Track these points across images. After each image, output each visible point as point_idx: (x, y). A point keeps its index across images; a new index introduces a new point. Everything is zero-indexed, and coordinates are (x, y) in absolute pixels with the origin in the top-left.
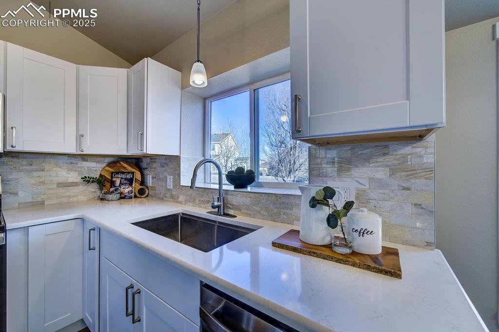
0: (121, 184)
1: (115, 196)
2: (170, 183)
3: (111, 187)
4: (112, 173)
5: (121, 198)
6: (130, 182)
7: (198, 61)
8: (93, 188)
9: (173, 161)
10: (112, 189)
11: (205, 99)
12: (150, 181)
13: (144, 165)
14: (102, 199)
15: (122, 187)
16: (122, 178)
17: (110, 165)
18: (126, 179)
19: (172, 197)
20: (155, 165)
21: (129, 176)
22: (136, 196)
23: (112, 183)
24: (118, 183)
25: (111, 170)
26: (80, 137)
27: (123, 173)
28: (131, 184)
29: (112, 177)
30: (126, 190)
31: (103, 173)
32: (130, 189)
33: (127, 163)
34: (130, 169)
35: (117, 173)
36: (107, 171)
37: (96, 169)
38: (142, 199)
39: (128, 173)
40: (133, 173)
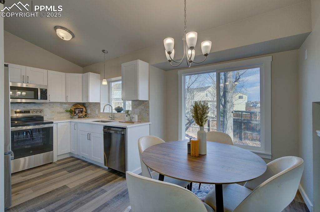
0: (78, 113)
1: (77, 117)
2: (97, 112)
5: (79, 118)
6: (82, 112)
7: (105, 78)
8: (69, 113)
9: (98, 104)
10: (75, 115)
11: (109, 82)
12: (89, 111)
13: (86, 106)
14: (72, 118)
17: (74, 106)
18: (80, 111)
19: (97, 116)
20: (91, 106)
21: (81, 110)
22: (84, 117)
23: (75, 112)
25: (75, 108)
26: (67, 97)
27: (79, 109)
28: (82, 113)
29: (75, 110)
30: (80, 115)
31: (71, 109)
32: (82, 114)
33: (80, 105)
34: (81, 107)
35: (77, 109)
36: (73, 108)
37: (69, 107)
38: (86, 118)
39: (81, 109)
40: (83, 109)
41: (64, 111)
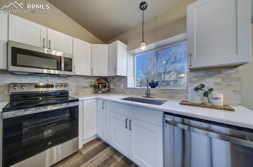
0: (102, 87)
1: (100, 92)
2: (122, 87)
3: (98, 89)
4: (99, 83)
5: (102, 93)
6: (105, 87)
7: (143, 42)
8: (92, 89)
9: (123, 78)
10: (99, 90)
11: (134, 55)
12: (112, 86)
13: (109, 80)
14: (96, 93)
15: (102, 89)
16: (102, 85)
17: (97, 80)
18: (103, 86)
19: (123, 92)
20: (114, 80)
21: (105, 85)
22: (107, 92)
23: (99, 87)
24: (101, 87)
25: (98, 82)
26: (92, 70)
27: (102, 83)
28: (105, 88)
29: (98, 85)
30: (104, 90)
31: (95, 83)
32: (105, 89)
33: (103, 80)
34: (104, 82)
35: (100, 83)
36: (97, 83)
37: (93, 81)
38: (109, 93)
39: (104, 83)
40: (106, 83)
41: (89, 85)
